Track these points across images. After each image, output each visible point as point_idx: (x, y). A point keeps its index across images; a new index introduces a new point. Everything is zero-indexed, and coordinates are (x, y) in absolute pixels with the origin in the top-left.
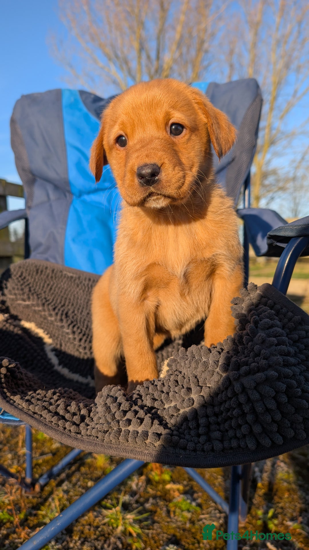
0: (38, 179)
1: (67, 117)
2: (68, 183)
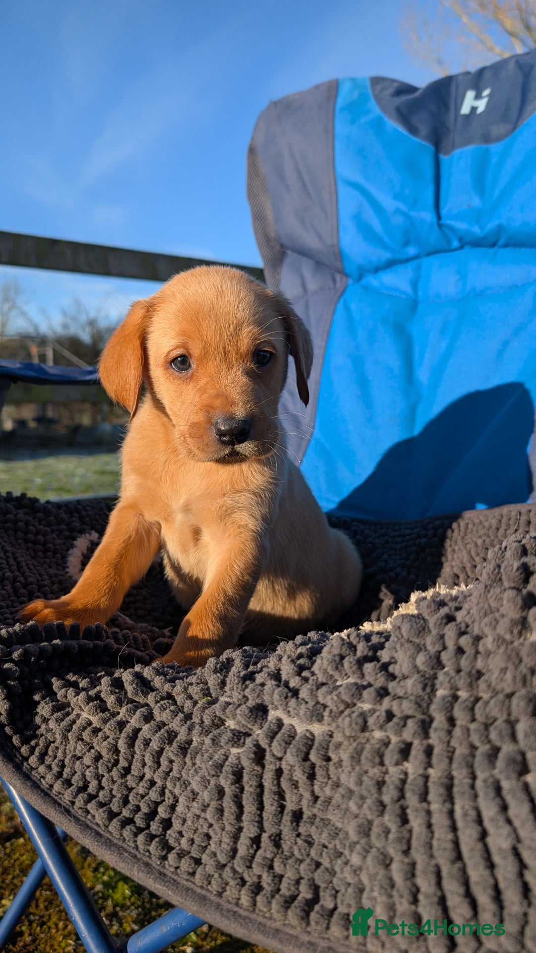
0: (290, 253)
1: (341, 128)
2: (339, 255)
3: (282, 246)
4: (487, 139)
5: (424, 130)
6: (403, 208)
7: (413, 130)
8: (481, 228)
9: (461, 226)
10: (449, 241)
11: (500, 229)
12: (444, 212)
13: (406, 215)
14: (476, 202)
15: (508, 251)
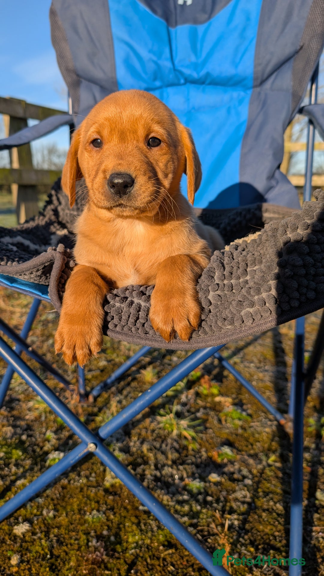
0: (83, 80)
1: (113, 5)
3: (78, 75)
4: (196, 22)
5: (159, 11)
6: (155, 58)
7: (154, 11)
8: (198, 73)
9: (187, 72)
10: (179, 80)
11: (208, 74)
12: (176, 62)
13: (156, 63)
14: (193, 59)
15: (210, 87)
